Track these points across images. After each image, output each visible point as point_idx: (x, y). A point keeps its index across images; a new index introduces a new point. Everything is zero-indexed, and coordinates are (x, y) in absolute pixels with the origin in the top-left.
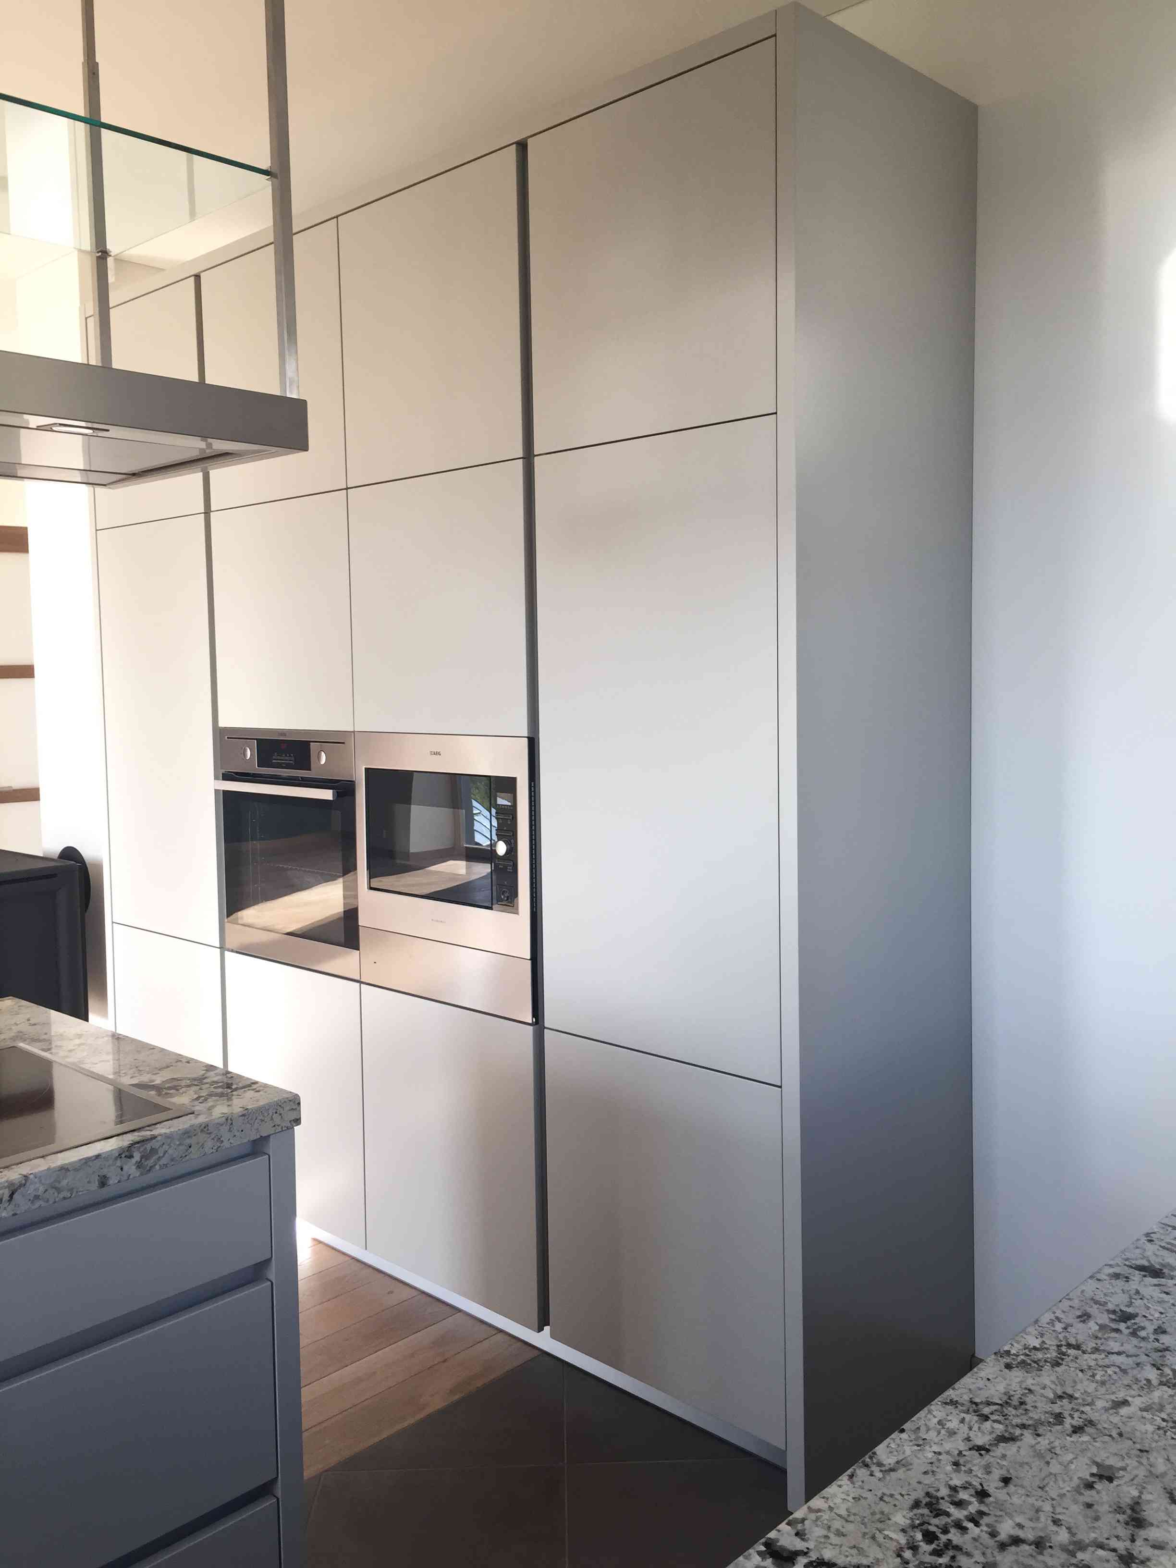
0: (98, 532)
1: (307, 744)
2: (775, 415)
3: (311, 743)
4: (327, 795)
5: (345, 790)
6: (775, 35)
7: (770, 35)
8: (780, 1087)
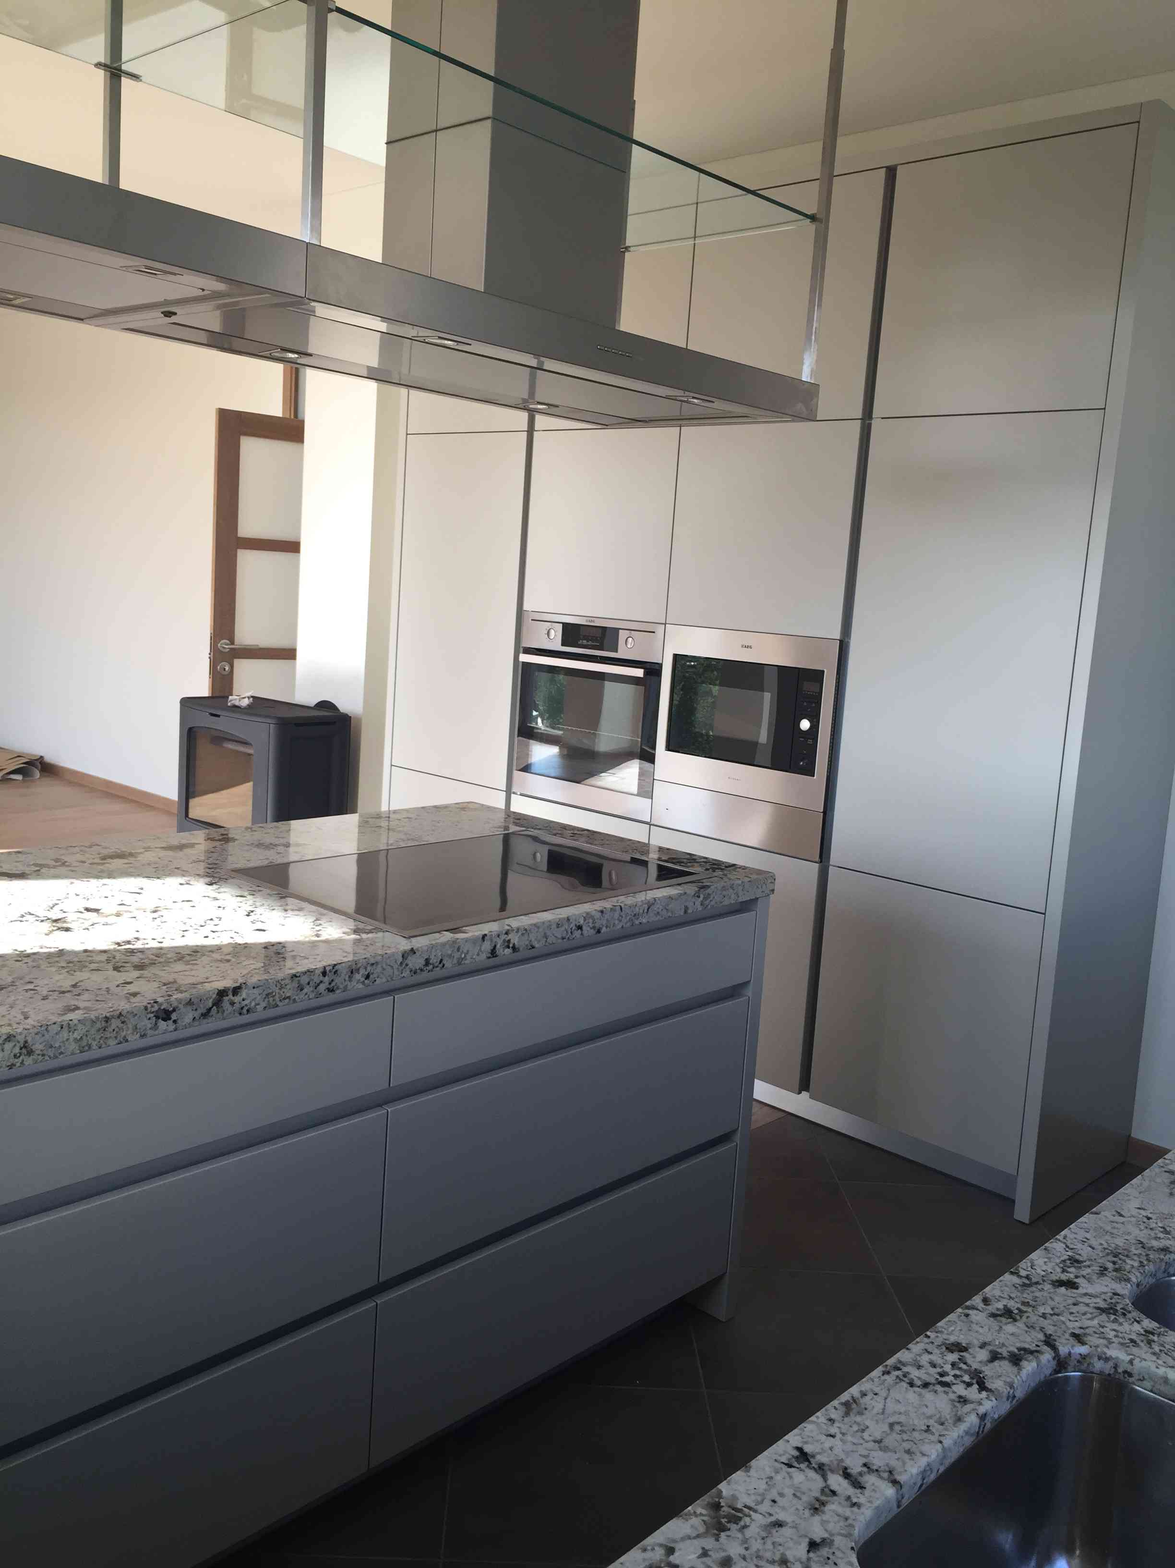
0: (408, 436)
1: (616, 631)
2: (1103, 411)
3: (620, 631)
4: (639, 673)
5: (653, 671)
6: (1138, 122)
7: (1135, 121)
8: (1044, 914)
